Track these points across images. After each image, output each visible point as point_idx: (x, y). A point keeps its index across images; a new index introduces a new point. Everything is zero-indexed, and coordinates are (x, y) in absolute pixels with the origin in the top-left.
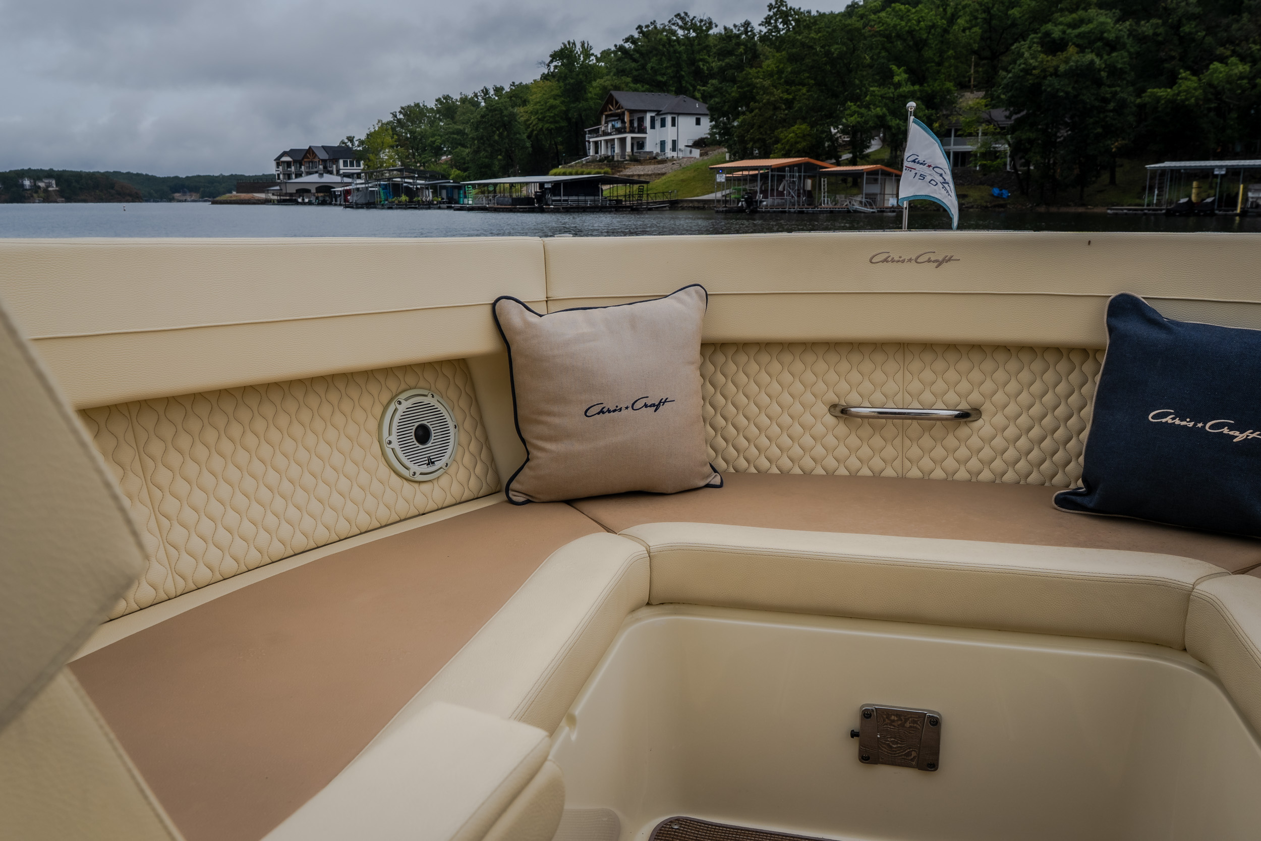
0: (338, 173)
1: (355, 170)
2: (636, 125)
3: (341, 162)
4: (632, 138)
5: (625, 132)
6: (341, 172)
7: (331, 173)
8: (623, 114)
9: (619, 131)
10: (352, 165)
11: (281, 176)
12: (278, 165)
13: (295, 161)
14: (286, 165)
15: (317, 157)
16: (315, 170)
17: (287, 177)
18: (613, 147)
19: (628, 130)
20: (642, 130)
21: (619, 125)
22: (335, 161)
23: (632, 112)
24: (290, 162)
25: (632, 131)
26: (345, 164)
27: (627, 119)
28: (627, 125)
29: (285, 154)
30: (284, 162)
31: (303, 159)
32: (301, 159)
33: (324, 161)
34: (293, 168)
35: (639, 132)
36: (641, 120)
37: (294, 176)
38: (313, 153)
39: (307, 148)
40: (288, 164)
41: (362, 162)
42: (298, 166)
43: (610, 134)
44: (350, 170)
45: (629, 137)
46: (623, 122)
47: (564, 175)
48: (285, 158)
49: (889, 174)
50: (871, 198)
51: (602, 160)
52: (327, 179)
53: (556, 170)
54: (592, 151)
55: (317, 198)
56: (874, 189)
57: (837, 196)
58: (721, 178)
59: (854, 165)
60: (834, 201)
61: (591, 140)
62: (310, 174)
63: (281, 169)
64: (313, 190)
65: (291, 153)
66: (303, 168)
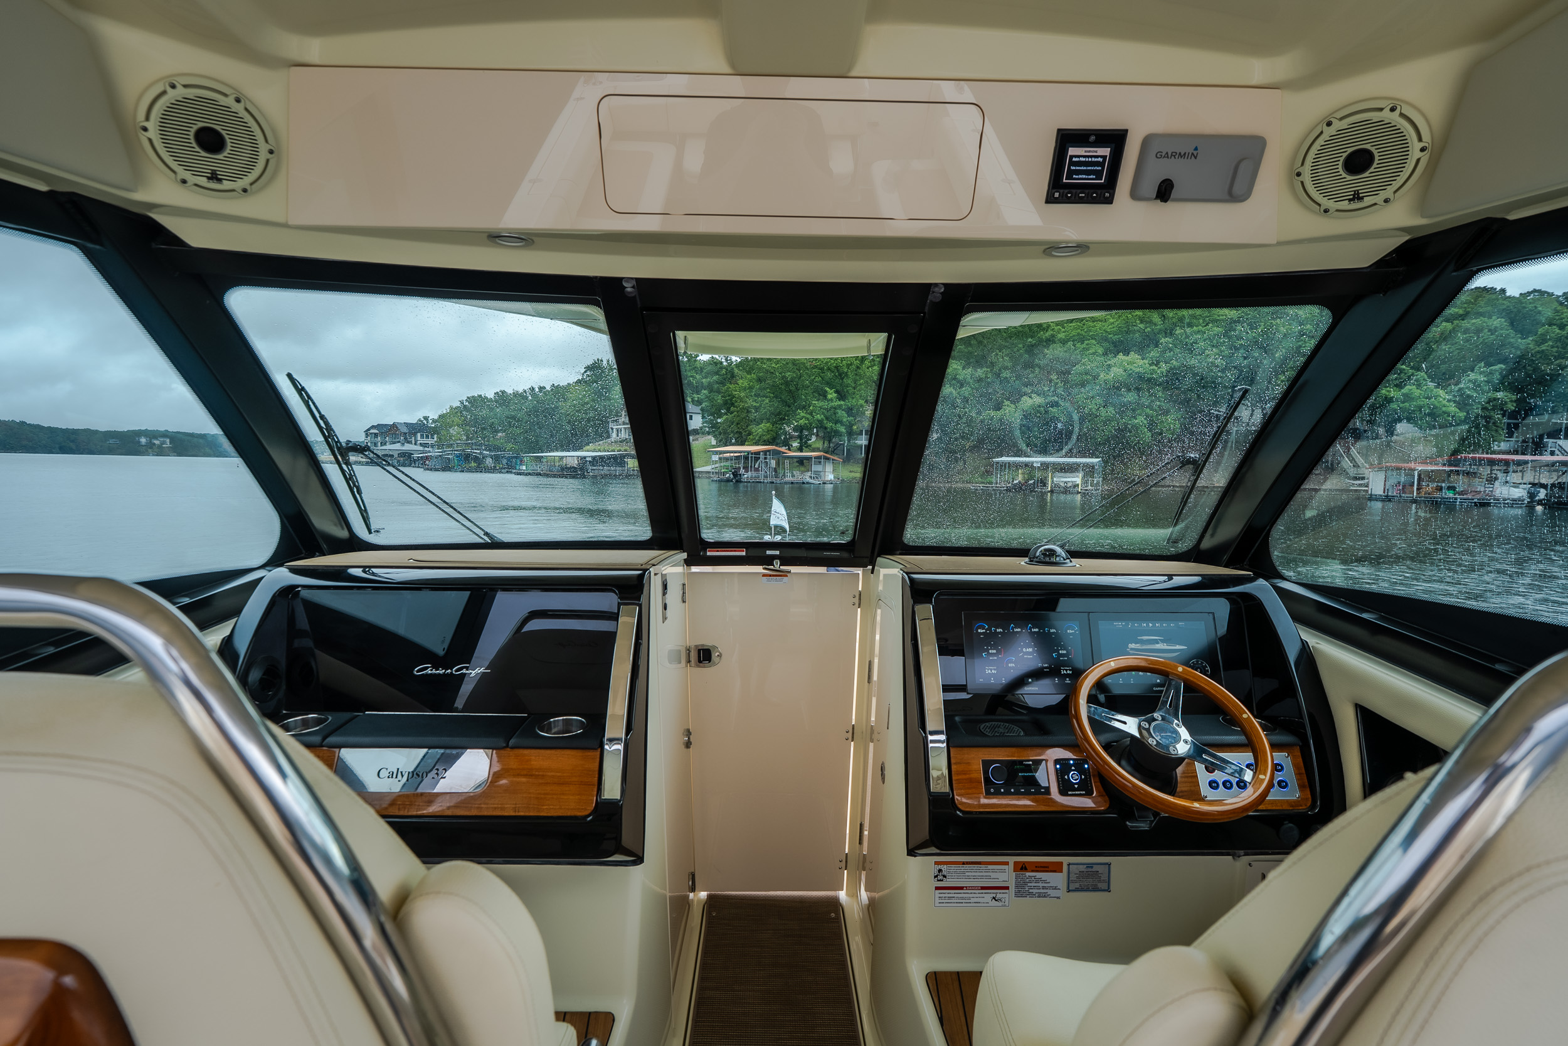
0: (415, 444)
1: (430, 441)
3: (419, 435)
6: (419, 442)
7: (409, 442)
10: (427, 437)
11: (369, 444)
12: (367, 435)
13: (381, 433)
14: (373, 436)
15: (399, 431)
16: (398, 440)
17: (374, 445)
22: (415, 434)
24: (377, 433)
26: (422, 436)
29: (373, 427)
30: (370, 433)
32: (386, 432)
33: (405, 434)
34: (379, 438)
37: (379, 444)
38: (397, 428)
39: (392, 423)
40: (376, 435)
41: (436, 436)
42: (384, 436)
44: (425, 441)
47: (594, 451)
48: (372, 431)
49: (828, 459)
50: (817, 474)
51: (621, 442)
52: (408, 447)
53: (588, 448)
54: (614, 435)
55: (398, 461)
56: (819, 468)
57: (794, 472)
58: (715, 458)
59: (801, 451)
60: (793, 476)
61: (614, 427)
62: (394, 443)
63: (369, 438)
64: (396, 456)
65: (378, 427)
66: (387, 438)
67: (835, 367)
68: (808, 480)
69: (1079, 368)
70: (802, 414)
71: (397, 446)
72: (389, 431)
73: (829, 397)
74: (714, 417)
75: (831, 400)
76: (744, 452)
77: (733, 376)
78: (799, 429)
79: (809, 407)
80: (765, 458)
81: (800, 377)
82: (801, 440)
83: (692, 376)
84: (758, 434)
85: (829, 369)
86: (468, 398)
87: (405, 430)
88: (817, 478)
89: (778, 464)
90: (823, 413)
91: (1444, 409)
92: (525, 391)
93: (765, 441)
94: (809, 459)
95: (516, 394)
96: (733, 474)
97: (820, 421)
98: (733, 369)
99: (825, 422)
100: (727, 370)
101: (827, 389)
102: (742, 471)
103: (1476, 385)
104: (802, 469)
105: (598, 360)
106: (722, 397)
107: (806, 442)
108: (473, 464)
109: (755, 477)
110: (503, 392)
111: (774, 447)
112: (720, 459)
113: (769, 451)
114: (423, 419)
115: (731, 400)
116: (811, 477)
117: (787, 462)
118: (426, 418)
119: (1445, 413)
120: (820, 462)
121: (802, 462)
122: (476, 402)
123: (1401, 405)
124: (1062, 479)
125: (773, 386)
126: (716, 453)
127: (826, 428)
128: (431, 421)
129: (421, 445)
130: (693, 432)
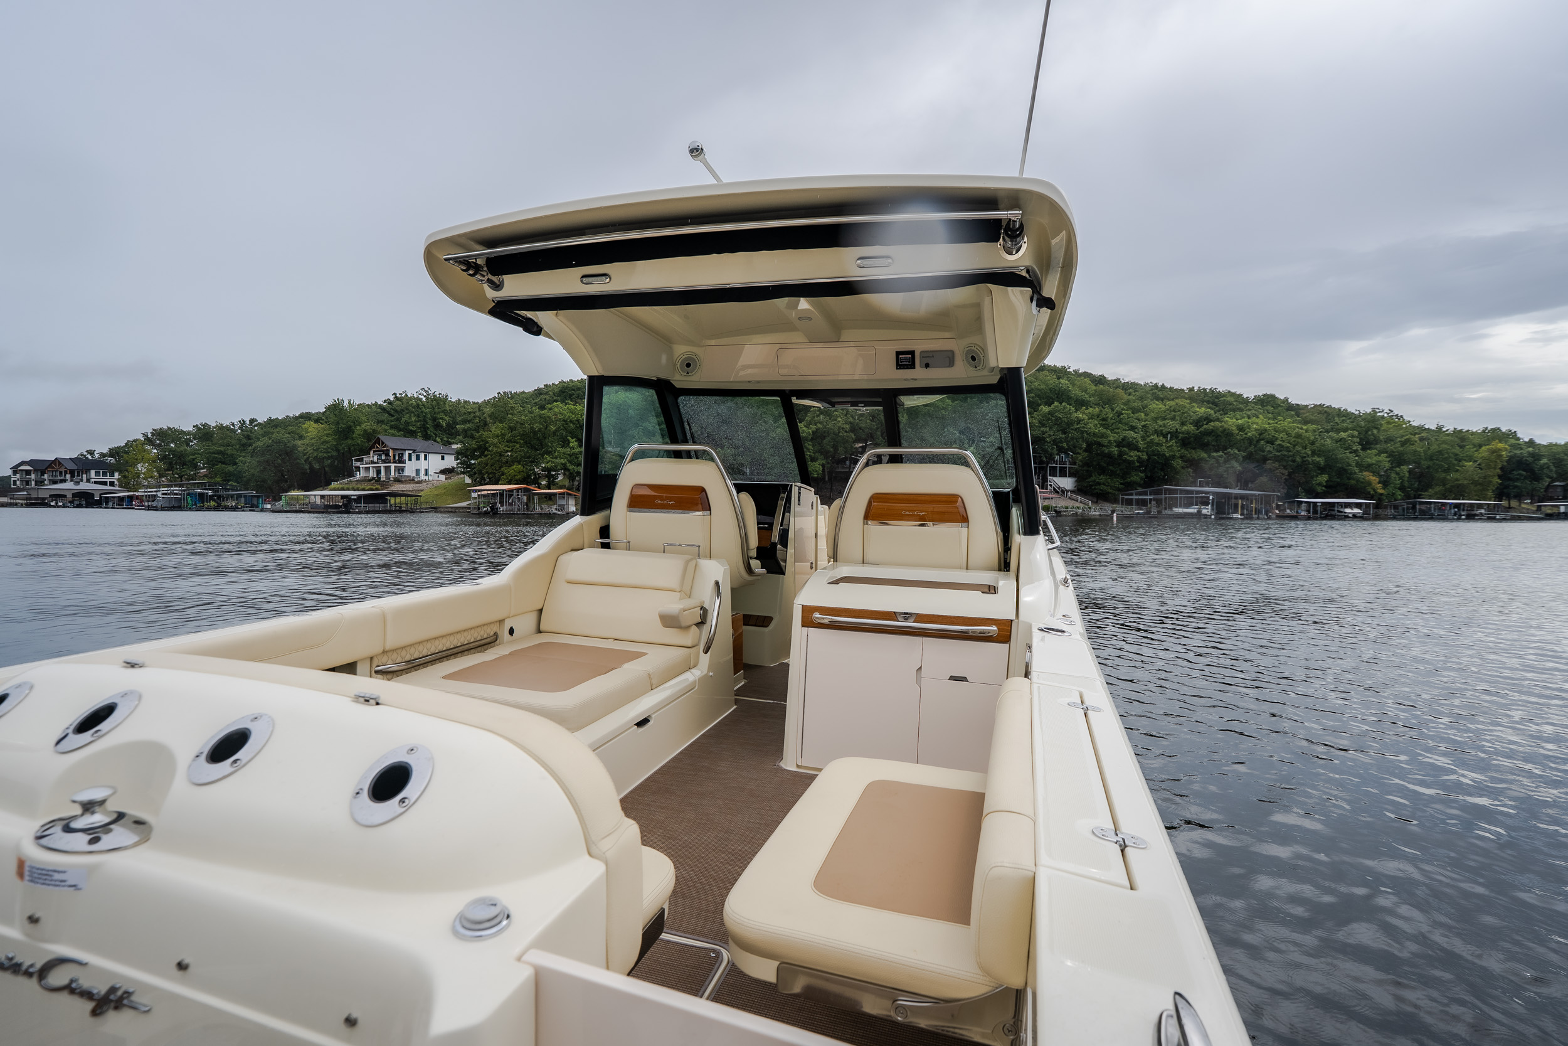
0: (88, 481)
1: (108, 479)
2: (397, 458)
3: (93, 472)
4: (395, 466)
5: (390, 462)
6: (93, 480)
7: (82, 480)
8: (388, 451)
9: (384, 461)
10: (105, 474)
11: (20, 483)
12: (15, 473)
13: (36, 471)
14: (24, 473)
15: (63, 467)
16: (62, 478)
17: (24, 483)
18: (380, 472)
19: (392, 461)
20: (404, 462)
21: (383, 457)
22: (87, 471)
23: (394, 449)
24: (31, 470)
25: (395, 462)
26: (97, 474)
27: (391, 454)
28: (392, 458)
29: (23, 463)
30: (20, 470)
31: (46, 468)
32: (44, 468)
34: (33, 476)
35: (399, 463)
36: (401, 456)
37: (33, 483)
38: (60, 463)
39: (53, 459)
40: (28, 472)
41: (116, 475)
42: (39, 474)
43: (377, 463)
44: (101, 478)
45: (393, 466)
46: (388, 456)
47: (338, 490)
48: (22, 468)
49: (571, 495)
50: (562, 507)
51: (370, 480)
52: (84, 486)
53: (334, 484)
54: (361, 473)
55: (72, 502)
56: (563, 502)
57: (543, 506)
58: (474, 495)
59: (550, 489)
60: (542, 509)
61: (361, 466)
62: (55, 482)
63: (18, 476)
64: (70, 496)
65: (31, 463)
66: (46, 476)
67: (576, 420)
68: (554, 511)
70: (549, 458)
71: (69, 485)
72: (42, 468)
73: (571, 445)
74: (468, 458)
75: (573, 448)
76: (500, 490)
77: (486, 424)
78: (549, 470)
79: (555, 452)
80: (518, 495)
81: (547, 428)
82: (549, 479)
83: (441, 418)
84: (510, 475)
85: (571, 421)
86: (153, 430)
87: (73, 467)
88: (562, 510)
89: (529, 499)
90: (566, 458)
92: (233, 425)
93: (516, 480)
94: (555, 495)
95: (221, 427)
96: (490, 507)
97: (564, 465)
98: (485, 418)
99: (568, 465)
100: (480, 418)
101: (570, 439)
102: (498, 505)
104: (551, 503)
106: (477, 442)
107: (553, 481)
108: (209, 504)
109: (510, 510)
110: (205, 425)
111: (525, 486)
112: (479, 495)
113: (521, 489)
114: (86, 454)
115: (485, 445)
116: (556, 509)
117: (536, 497)
118: (91, 452)
120: (564, 498)
121: (550, 498)
122: (162, 436)
125: (523, 435)
126: (476, 491)
127: (569, 470)
128: (97, 456)
129: (96, 482)
130: (446, 471)
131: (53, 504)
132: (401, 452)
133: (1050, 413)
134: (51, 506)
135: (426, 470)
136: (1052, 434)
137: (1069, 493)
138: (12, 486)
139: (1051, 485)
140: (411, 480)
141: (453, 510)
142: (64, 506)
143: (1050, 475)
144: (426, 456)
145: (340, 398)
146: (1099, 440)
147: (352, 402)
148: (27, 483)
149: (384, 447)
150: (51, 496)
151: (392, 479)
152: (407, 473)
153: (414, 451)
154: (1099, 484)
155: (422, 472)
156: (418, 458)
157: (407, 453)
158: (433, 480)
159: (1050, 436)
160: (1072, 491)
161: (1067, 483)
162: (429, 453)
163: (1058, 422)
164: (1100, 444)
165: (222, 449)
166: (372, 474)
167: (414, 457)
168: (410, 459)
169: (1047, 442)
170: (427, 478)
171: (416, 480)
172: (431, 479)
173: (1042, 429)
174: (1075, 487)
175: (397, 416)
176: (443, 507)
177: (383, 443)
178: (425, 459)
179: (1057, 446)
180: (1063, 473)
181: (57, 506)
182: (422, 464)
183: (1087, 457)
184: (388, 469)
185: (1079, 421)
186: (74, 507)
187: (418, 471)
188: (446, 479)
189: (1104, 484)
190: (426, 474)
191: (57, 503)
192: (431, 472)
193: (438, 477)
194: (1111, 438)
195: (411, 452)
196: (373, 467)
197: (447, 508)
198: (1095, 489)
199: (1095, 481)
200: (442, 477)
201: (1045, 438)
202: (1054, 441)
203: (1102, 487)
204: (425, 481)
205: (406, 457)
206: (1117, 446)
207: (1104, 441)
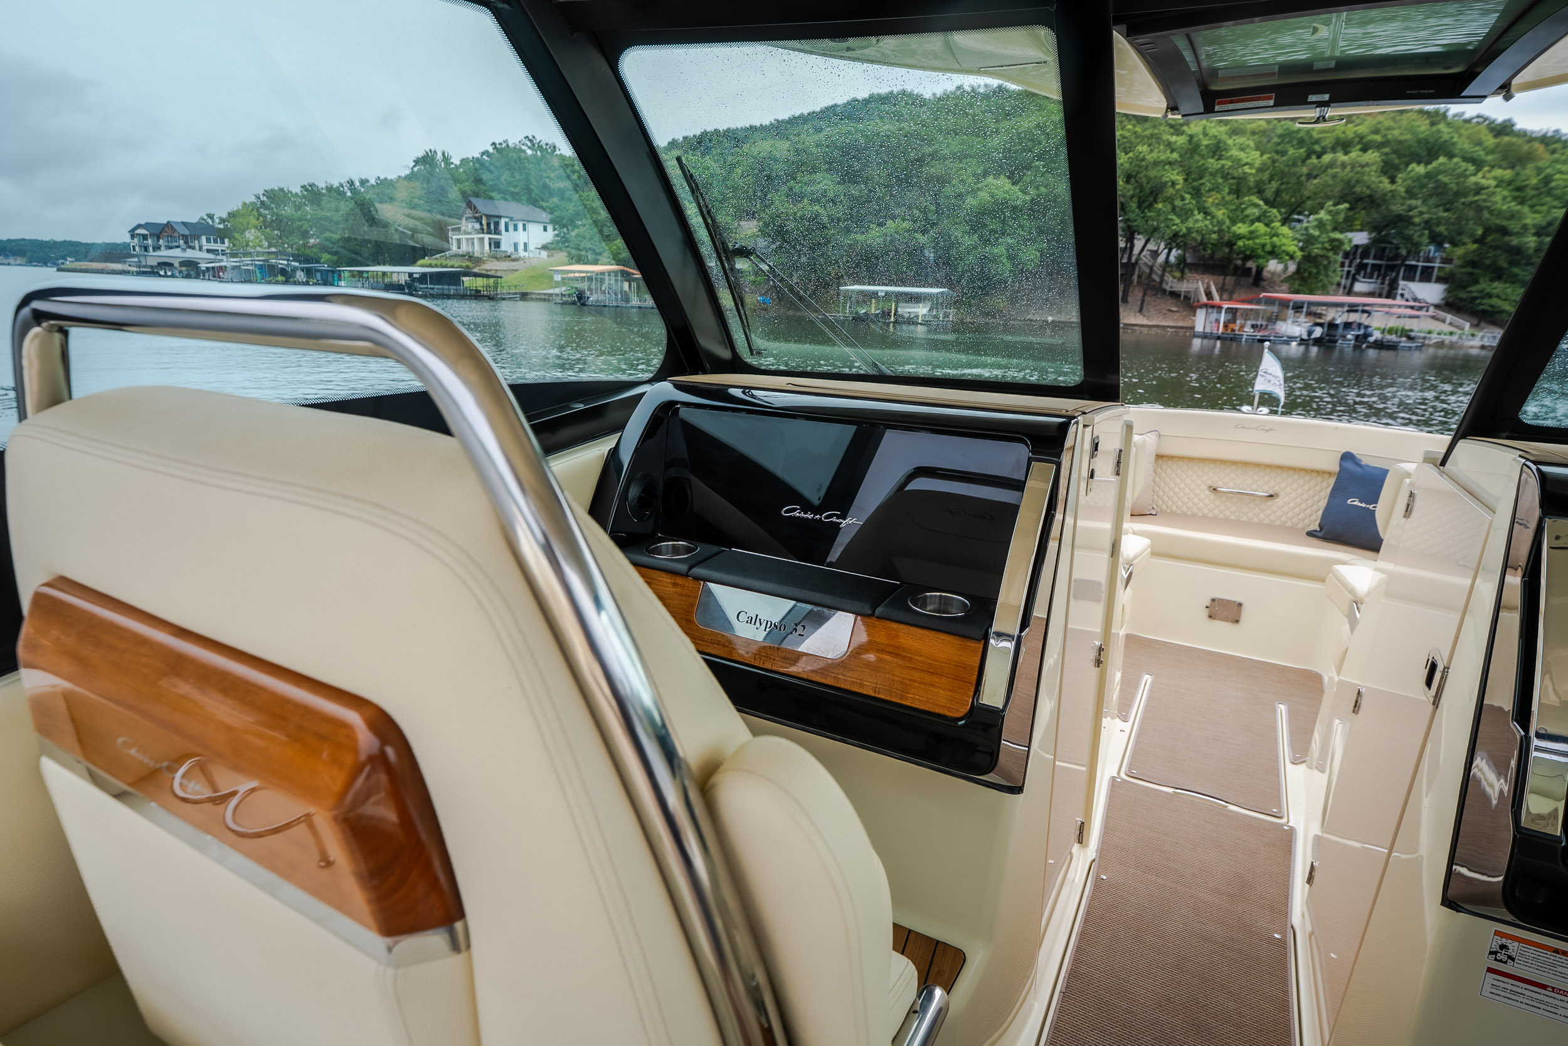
0: (201, 249)
1: (219, 247)
2: (492, 227)
3: (204, 238)
4: (490, 239)
5: (483, 233)
6: (204, 248)
7: (193, 248)
8: (481, 217)
9: (478, 232)
10: (215, 241)
11: (137, 248)
12: (133, 237)
13: (152, 235)
14: (141, 238)
15: (176, 232)
16: (176, 244)
17: (143, 249)
18: (473, 244)
19: (485, 231)
20: (497, 231)
21: (477, 226)
22: (198, 238)
23: (489, 217)
24: (147, 235)
25: (489, 232)
26: (208, 240)
27: (484, 222)
28: (485, 227)
29: (139, 226)
30: (139, 235)
31: (161, 233)
32: (158, 232)
33: (185, 238)
34: (150, 241)
35: (495, 234)
36: (497, 224)
37: (151, 249)
38: (172, 228)
39: (165, 222)
40: (145, 237)
41: (226, 241)
42: (155, 239)
43: (470, 233)
44: (213, 246)
45: (487, 237)
46: (481, 224)
47: (430, 266)
48: (139, 231)
51: (462, 255)
52: (190, 254)
53: (420, 262)
54: (454, 248)
55: (181, 272)
58: (557, 278)
61: (454, 237)
62: (171, 248)
63: (136, 240)
64: (177, 264)
65: (146, 226)
66: (161, 242)
69: (948, 190)
71: (176, 252)
72: (162, 232)
74: (568, 229)
76: (587, 272)
80: (615, 280)
83: (547, 177)
86: (265, 191)
87: (185, 231)
89: (628, 286)
91: (1284, 248)
92: (342, 185)
95: (330, 189)
103: (1321, 225)
105: (431, 151)
106: (574, 207)
108: (280, 278)
110: (312, 185)
111: (622, 267)
112: (565, 278)
114: (206, 217)
118: (211, 217)
119: (1284, 251)
122: (276, 197)
123: (1247, 242)
124: (906, 310)
126: (562, 272)
128: (217, 220)
129: (209, 251)
130: (544, 247)
131: (162, 273)
132: (496, 220)
133: (1428, 175)
134: (160, 276)
135: (525, 244)
136: (1424, 209)
137: (1432, 309)
138: (132, 252)
139: (1402, 295)
140: (508, 257)
141: (547, 297)
142: (173, 276)
143: (1404, 279)
144: (524, 225)
145: (433, 149)
146: (1505, 223)
147: (446, 155)
148: (146, 249)
149: (477, 213)
150: (159, 264)
151: (486, 255)
152: (503, 247)
153: (511, 219)
154: (1490, 296)
155: (521, 247)
156: (516, 229)
157: (503, 222)
158: (533, 258)
159: (1421, 213)
160: (1437, 306)
161: (1431, 292)
162: (529, 221)
163: (1440, 190)
164: (1504, 231)
165: (329, 214)
166: (465, 248)
167: (511, 228)
168: (507, 230)
169: (1414, 224)
170: (526, 254)
171: (513, 257)
172: (531, 255)
173: (1409, 202)
174: (1443, 299)
175: (496, 173)
176: (534, 293)
177: (475, 208)
178: (524, 229)
179: (1431, 232)
180: (1426, 276)
181: (166, 276)
182: (521, 237)
183: (1474, 251)
184: (482, 240)
185: (1479, 189)
186: (183, 277)
187: (516, 245)
188: (548, 256)
189: (1498, 297)
190: (525, 249)
191: (166, 273)
192: (531, 247)
193: (540, 253)
194: (1529, 221)
195: (507, 220)
196: (467, 240)
197: (539, 294)
198: (1480, 304)
199: (1482, 291)
200: (544, 254)
201: (1411, 217)
202: (1427, 222)
203: (1495, 301)
204: (524, 259)
205: (502, 227)
206: (1537, 234)
207: (1514, 226)
